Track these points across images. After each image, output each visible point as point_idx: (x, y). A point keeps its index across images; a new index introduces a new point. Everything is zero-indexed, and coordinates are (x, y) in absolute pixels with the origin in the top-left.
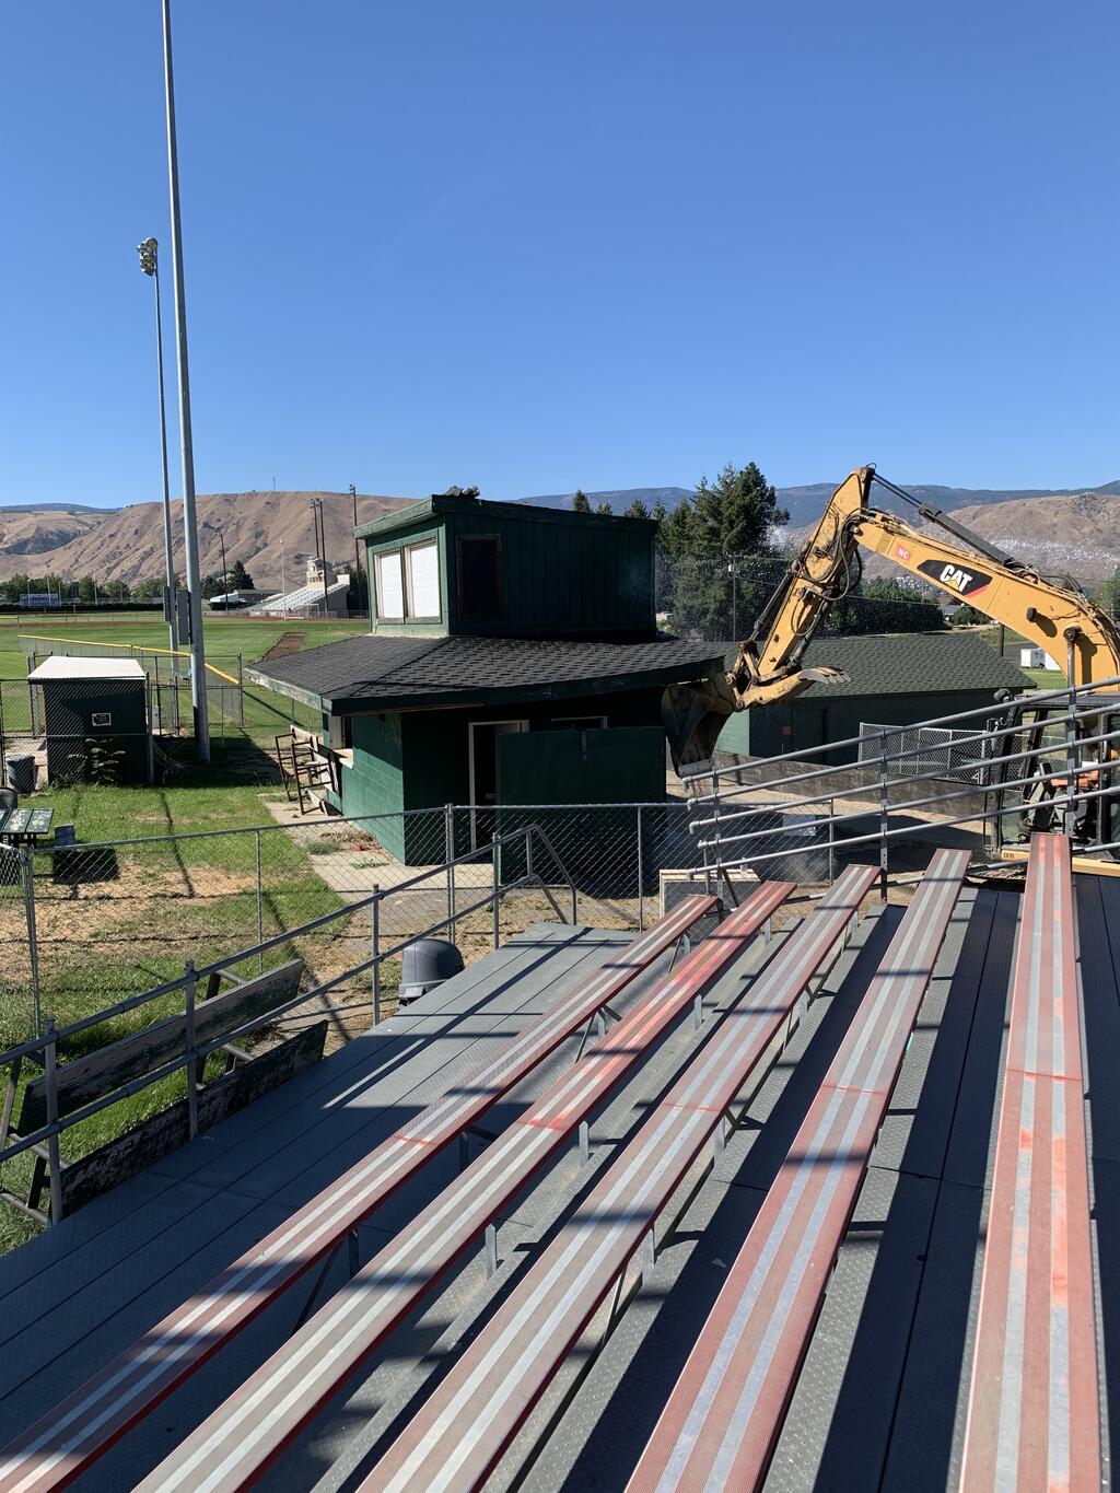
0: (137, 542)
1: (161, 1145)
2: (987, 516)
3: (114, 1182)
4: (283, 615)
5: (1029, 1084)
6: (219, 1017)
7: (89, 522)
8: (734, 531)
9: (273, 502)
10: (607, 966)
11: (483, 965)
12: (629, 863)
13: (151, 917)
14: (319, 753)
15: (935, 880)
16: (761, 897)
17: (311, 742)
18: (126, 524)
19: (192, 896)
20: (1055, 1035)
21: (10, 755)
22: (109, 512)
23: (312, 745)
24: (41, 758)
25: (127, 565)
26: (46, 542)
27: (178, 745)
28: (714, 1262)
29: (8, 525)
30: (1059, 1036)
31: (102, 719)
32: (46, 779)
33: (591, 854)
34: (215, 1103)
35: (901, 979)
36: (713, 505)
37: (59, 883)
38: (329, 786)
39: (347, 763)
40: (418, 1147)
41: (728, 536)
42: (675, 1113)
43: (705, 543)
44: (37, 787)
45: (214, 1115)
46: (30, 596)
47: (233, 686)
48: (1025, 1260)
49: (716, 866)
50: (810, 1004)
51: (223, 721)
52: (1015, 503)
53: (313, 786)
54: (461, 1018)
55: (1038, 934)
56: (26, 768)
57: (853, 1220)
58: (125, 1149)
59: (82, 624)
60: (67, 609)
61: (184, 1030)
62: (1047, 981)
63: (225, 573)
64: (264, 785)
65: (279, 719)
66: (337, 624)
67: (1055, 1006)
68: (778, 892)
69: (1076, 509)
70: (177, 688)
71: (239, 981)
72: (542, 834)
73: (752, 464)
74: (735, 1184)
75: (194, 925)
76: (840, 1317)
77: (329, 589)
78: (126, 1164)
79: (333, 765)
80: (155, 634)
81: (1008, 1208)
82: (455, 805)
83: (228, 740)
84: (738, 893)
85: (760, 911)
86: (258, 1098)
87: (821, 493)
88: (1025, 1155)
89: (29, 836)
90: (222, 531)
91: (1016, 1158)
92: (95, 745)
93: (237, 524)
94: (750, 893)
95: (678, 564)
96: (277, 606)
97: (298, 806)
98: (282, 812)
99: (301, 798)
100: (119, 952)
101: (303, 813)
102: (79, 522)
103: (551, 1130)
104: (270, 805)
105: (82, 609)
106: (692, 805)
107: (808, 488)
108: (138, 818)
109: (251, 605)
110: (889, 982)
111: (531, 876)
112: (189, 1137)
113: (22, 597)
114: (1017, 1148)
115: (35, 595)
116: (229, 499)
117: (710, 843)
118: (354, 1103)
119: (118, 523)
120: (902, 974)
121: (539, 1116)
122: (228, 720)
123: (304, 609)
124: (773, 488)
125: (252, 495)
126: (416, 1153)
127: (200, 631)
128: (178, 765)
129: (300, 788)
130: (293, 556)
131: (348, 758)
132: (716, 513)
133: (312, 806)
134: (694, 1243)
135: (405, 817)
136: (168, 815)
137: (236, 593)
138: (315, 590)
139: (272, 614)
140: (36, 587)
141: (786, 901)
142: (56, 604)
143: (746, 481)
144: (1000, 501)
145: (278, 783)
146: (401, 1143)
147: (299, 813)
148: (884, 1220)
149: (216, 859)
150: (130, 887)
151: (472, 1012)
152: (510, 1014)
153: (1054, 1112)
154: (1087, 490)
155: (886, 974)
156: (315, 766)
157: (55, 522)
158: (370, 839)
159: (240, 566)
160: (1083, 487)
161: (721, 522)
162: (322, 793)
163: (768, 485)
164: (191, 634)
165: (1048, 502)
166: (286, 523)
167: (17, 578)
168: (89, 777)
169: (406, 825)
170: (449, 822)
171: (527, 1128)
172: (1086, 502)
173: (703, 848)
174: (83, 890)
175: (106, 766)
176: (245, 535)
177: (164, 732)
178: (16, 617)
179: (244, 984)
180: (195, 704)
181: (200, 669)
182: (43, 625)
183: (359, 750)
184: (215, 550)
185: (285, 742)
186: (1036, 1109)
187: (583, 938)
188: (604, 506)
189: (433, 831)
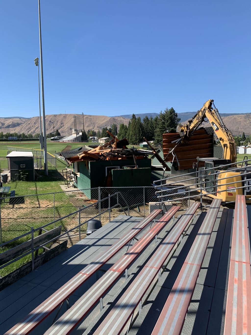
0: (35, 125)
1: (25, 272)
2: (225, 119)
3: (13, 282)
4: (67, 141)
5: (237, 264)
6: (41, 240)
7: (24, 121)
8: (168, 123)
9: (65, 116)
10: (133, 229)
11: (107, 226)
12: (142, 201)
13: (31, 213)
14: (72, 173)
15: (213, 208)
16: (172, 210)
17: (70, 171)
18: (32, 121)
19: (40, 208)
20: (243, 250)
21: (2, 174)
22: (28, 119)
23: (70, 172)
24: (9, 174)
25: (32, 130)
26: (14, 125)
27: (41, 171)
28: (156, 310)
29: (6, 121)
30: (244, 250)
31: (23, 166)
32: (10, 179)
33: (133, 198)
34: (39, 261)
35: (204, 236)
36: (163, 117)
37: (11, 204)
38: (74, 181)
39: (78, 176)
40: (85, 276)
41: (167, 124)
42: (148, 269)
43: (162, 125)
44: (8, 181)
45: (39, 264)
46: (10, 137)
47: (54, 158)
48: (236, 318)
49: (162, 202)
50: (183, 238)
51: (51, 166)
52: (231, 116)
53: (71, 181)
54: (100, 239)
55: (238, 222)
56: (5, 177)
57: (192, 299)
58: (15, 274)
59: (22, 144)
60: (18, 140)
61: (31, 244)
62: (241, 234)
63: (54, 132)
64: (60, 181)
65: (64, 165)
66: (80, 144)
67: (243, 242)
68: (176, 209)
69: (245, 117)
70: (41, 158)
71: (46, 231)
72: (121, 194)
73: (172, 108)
74: (163, 287)
75: (41, 214)
76: (188, 328)
77: (77, 136)
78: (16, 277)
79: (75, 176)
80: (38, 146)
81: (231, 302)
82: (101, 187)
83: (52, 170)
84: (167, 208)
85: (172, 214)
86: (50, 260)
87: (188, 114)
88: (236, 285)
89: (4, 193)
90: (54, 123)
91: (233, 286)
92: (21, 172)
93: (57, 121)
94: (170, 208)
95: (155, 130)
96: (66, 139)
97: (67, 186)
98: (64, 187)
99: (68, 184)
100: (23, 221)
101: (68, 187)
102: (22, 121)
103: (117, 272)
104: (61, 186)
105: (22, 140)
106: (156, 188)
107: (185, 113)
108: (30, 189)
109: (60, 139)
110: (201, 236)
111: (118, 204)
112: (32, 270)
113: (9, 138)
114: (234, 284)
115: (12, 137)
116: (55, 116)
117: (160, 197)
118: (69, 263)
119: (30, 121)
120: (204, 234)
121: (115, 268)
122: (53, 166)
123: (72, 140)
124: (177, 113)
125: (61, 115)
126: (85, 277)
127: (46, 146)
128: (40, 176)
129: (67, 182)
130: (69, 128)
131: (79, 175)
132: (164, 119)
133: (70, 186)
134: (151, 304)
135: (91, 190)
136: (36, 188)
137: (56, 137)
138: (74, 136)
139: (65, 141)
140: (12, 135)
141: (178, 211)
142: (16, 139)
143: (171, 112)
144: (228, 116)
145: (63, 180)
146: (81, 274)
147: (67, 187)
148: (200, 299)
149: (48, 198)
150: (27, 205)
151: (102, 238)
152: (112, 239)
153: (243, 273)
154: (248, 113)
155: (200, 234)
156: (71, 177)
157: (16, 121)
158: (83, 194)
159: (57, 131)
160: (247, 113)
161: (165, 121)
162: (73, 183)
163: (176, 112)
164: (44, 147)
165: (239, 116)
166: (68, 121)
167: (8, 133)
168: (20, 179)
169: (91, 192)
170: (99, 191)
171: (112, 271)
172: (248, 116)
173: (159, 198)
174: (16, 206)
175: (24, 177)
176: (59, 124)
177: (38, 168)
178: (6, 142)
179: (48, 232)
180: (45, 162)
181: (46, 154)
182: (13, 144)
183: (81, 174)
184: (52, 127)
185: (65, 171)
186: (238, 272)
187: (130, 219)
188: (139, 117)
189: (96, 193)
